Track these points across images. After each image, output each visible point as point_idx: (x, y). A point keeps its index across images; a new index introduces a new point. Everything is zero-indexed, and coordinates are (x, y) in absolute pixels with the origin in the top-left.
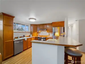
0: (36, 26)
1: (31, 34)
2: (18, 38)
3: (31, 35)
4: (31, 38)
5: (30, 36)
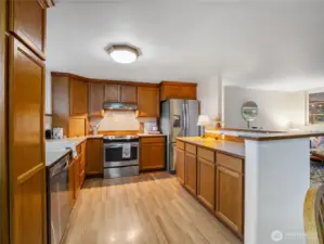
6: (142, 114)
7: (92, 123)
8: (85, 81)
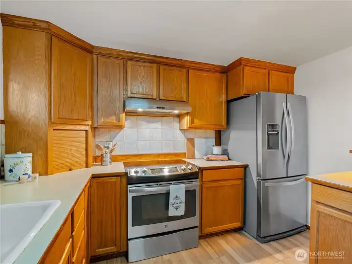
0: (88, 58)
6: (197, 122)
7: (101, 140)
8: (87, 49)
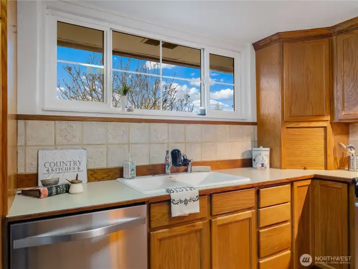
0: (324, 44)
1: (260, 142)
2: (119, 173)
3: (263, 155)
4: (258, 189)
5: (248, 163)
